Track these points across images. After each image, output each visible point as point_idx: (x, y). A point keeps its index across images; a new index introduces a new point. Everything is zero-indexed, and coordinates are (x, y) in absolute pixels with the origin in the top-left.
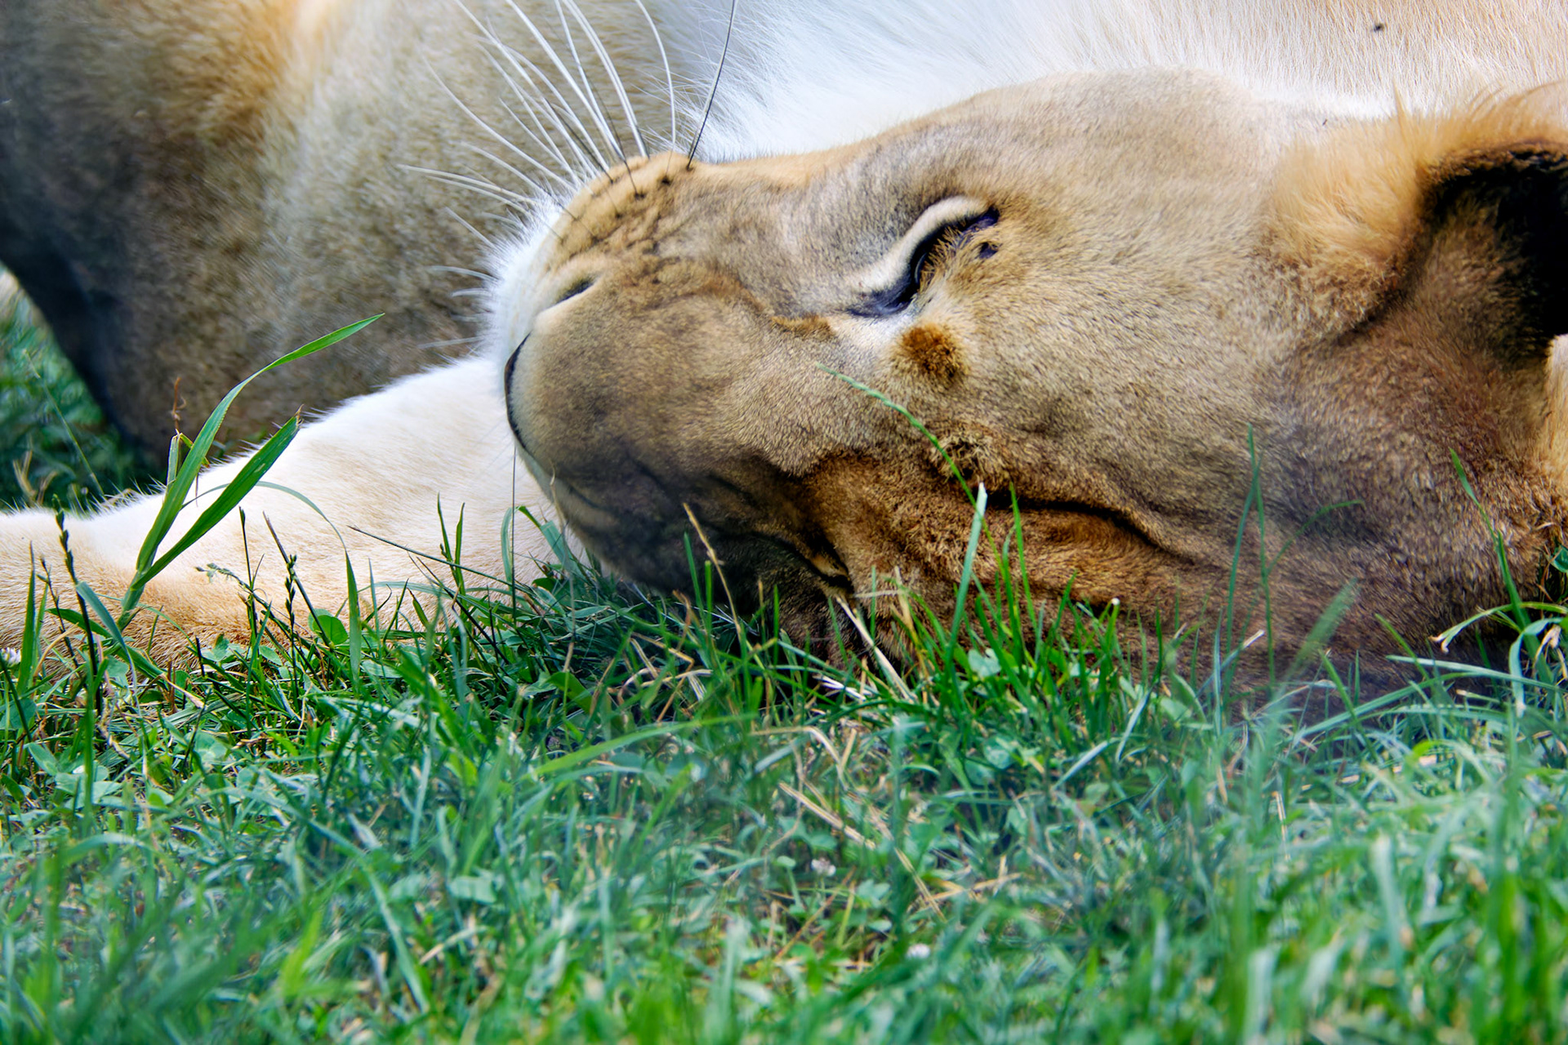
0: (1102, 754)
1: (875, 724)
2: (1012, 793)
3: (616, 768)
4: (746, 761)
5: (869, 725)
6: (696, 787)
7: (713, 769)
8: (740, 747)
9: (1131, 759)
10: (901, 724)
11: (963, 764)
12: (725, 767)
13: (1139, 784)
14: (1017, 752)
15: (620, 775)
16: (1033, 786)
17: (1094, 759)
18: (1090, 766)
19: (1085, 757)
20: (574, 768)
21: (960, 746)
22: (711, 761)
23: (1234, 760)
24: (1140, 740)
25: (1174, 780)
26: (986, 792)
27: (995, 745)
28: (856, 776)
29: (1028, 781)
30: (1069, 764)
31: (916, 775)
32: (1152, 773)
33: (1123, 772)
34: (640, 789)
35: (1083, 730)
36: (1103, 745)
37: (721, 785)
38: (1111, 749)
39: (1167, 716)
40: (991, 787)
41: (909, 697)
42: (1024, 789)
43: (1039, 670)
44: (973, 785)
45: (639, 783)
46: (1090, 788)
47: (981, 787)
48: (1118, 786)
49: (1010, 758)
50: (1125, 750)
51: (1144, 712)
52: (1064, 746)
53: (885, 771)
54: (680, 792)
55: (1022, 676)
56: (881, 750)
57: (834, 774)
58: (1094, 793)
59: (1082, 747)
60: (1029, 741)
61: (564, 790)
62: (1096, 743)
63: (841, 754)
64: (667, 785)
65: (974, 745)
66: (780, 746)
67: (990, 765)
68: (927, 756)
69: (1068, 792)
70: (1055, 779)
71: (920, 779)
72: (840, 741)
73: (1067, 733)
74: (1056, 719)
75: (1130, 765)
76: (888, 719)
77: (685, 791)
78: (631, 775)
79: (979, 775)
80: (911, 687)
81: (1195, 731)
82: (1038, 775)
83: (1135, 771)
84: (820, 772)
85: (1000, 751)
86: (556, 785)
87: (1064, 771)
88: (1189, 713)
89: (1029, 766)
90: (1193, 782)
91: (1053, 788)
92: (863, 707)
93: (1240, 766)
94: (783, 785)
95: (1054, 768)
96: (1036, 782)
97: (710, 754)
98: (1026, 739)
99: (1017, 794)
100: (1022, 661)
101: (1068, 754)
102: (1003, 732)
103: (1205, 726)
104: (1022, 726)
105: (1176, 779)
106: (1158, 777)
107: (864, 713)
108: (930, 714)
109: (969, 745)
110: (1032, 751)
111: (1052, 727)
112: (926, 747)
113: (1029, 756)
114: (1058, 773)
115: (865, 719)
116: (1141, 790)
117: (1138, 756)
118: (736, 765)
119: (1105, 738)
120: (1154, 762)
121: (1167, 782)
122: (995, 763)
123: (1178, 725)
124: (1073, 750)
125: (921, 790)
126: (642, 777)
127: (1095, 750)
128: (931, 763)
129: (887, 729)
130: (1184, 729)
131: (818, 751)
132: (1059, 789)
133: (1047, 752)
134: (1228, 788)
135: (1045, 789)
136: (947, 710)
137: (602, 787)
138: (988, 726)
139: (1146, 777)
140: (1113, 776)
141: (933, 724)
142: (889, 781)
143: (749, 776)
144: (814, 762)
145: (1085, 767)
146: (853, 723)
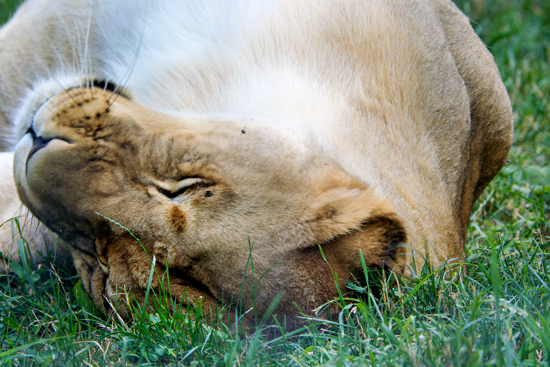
0: (196, 351)
1: (117, 340)
2: (164, 364)
3: (26, 355)
4: (71, 352)
5: (115, 340)
6: (54, 362)
7: (60, 355)
8: (69, 348)
9: (206, 352)
10: (125, 340)
11: (148, 354)
12: (64, 355)
13: (209, 361)
14: (166, 350)
15: (27, 357)
16: (172, 362)
17: (193, 352)
18: (192, 355)
19: (191, 352)
20: (11, 355)
21: (147, 348)
22: (59, 353)
23: (243, 353)
24: (210, 346)
25: (221, 360)
26: (156, 363)
27: (159, 347)
28: (110, 358)
29: (170, 360)
30: (185, 354)
31: (131, 358)
32: (214, 357)
33: (204, 357)
34: (34, 362)
35: (190, 342)
36: (197, 347)
37: (63, 361)
38: (200, 349)
39: (219, 337)
40: (157, 362)
41: (129, 330)
42: (169, 363)
43: (174, 321)
44: (151, 361)
45: (34, 360)
46: (192, 363)
47: (154, 362)
48: (202, 362)
49: (164, 352)
50: (204, 349)
51: (211, 336)
52: (183, 348)
53: (120, 356)
54: (48, 363)
55: (169, 323)
56: (119, 349)
57: (102, 357)
58: (194, 364)
59: (189, 348)
60: (171, 346)
61: (7, 363)
62: (194, 347)
63: (105, 350)
64: (43, 361)
65: (151, 348)
66: (83, 347)
67: (157, 354)
68: (135, 351)
69: (184, 364)
70: (180, 359)
71: (132, 359)
72: (104, 346)
73: (184, 343)
74: (180, 338)
75: (206, 354)
76: (121, 338)
77: (50, 363)
78: (31, 358)
79: (153, 358)
80: (129, 327)
81: (229, 342)
82: (174, 358)
83: (208, 357)
84: (97, 356)
85: (160, 350)
86: (4, 361)
87: (183, 357)
88: (227, 336)
89: (171, 355)
90: (229, 360)
91: (179, 363)
92: (112, 334)
93: (245, 355)
94: (84, 361)
95: (180, 356)
96: (173, 360)
97: (59, 350)
98: (169, 345)
99: (166, 365)
100: (168, 317)
101: (184, 351)
102: (162, 343)
103: (233, 341)
104: (168, 341)
105: (222, 359)
106: (216, 359)
107: (113, 336)
108: (136, 336)
109: (150, 348)
110: (172, 349)
111: (179, 341)
112: (135, 348)
113: (170, 351)
114: (181, 357)
115: (113, 338)
116: (211, 363)
117: (209, 351)
118: (68, 354)
119: (197, 345)
120: (215, 354)
121: (219, 361)
122: (159, 353)
123: (223, 340)
124: (186, 349)
125: (133, 363)
126: (35, 358)
127: (194, 349)
128: (136, 353)
129: (121, 341)
130: (225, 342)
131: (97, 349)
132: (181, 363)
133: (177, 350)
134: (241, 362)
135: (177, 363)
136: (142, 335)
137: (20, 362)
138: (156, 341)
139: (212, 359)
140: (200, 358)
141: (137, 340)
142: (121, 360)
143: (72, 358)
144: (95, 353)
145: (190, 355)
146: (110, 339)
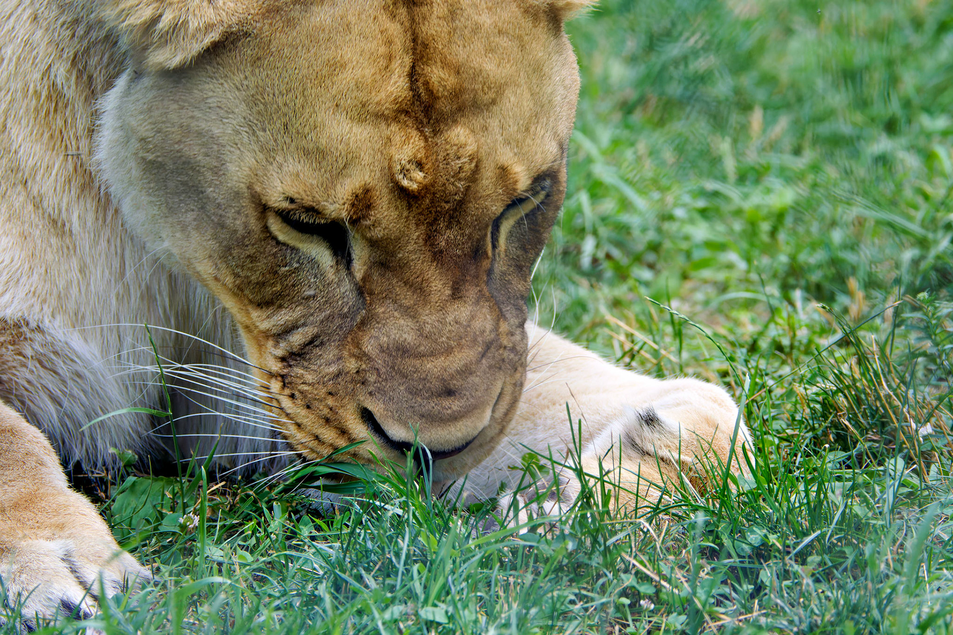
0: (817, 539)
1: (680, 517)
2: (762, 561)
3: (522, 543)
4: (601, 539)
5: (676, 518)
6: (571, 554)
7: (581, 543)
8: (598, 531)
9: (835, 542)
10: (700, 518)
11: (733, 543)
12: (588, 542)
13: (840, 557)
14: (766, 536)
15: (524, 547)
16: (775, 557)
17: (812, 541)
18: (810, 545)
19: (807, 540)
20: (496, 542)
21: (732, 531)
22: (580, 539)
23: (898, 543)
24: (841, 530)
25: (861, 555)
26: (747, 560)
27: (753, 532)
28: (668, 549)
29: (772, 554)
30: (798, 544)
31: (705, 549)
32: (848, 550)
33: (830, 550)
34: (536, 555)
35: (806, 524)
36: (819, 532)
37: (586, 554)
38: (823, 535)
39: (856, 516)
40: (750, 557)
41: (701, 502)
42: (770, 558)
43: (780, 487)
44: (739, 556)
45: (536, 551)
46: (809, 559)
47: (744, 557)
48: (827, 558)
49: (762, 540)
50: (831, 536)
51: (844, 513)
52: (794, 533)
53: (685, 546)
54: (560, 557)
55: (770, 491)
56: (683, 533)
57: (654, 548)
58: (813, 562)
59: (805, 534)
60: (773, 530)
61: (490, 555)
62: (814, 531)
63: (659, 537)
64: (552, 553)
65: (740, 532)
66: (621, 530)
67: (750, 544)
68: (711, 538)
69: (796, 561)
70: (788, 553)
71: (707, 551)
72: (658, 527)
73: (796, 525)
74: (790, 516)
75: (835, 545)
76: (688, 515)
77: (564, 556)
78: (531, 547)
79: (742, 549)
80: (702, 495)
81: (874, 525)
82: (779, 551)
83: (838, 549)
84: (646, 546)
85: (755, 536)
86: (486, 552)
87: (794, 548)
88: (870, 514)
89: (773, 545)
90: (872, 555)
91: (787, 558)
92: (672, 507)
93: (902, 546)
94: (623, 554)
95: (788, 547)
96: (777, 554)
97: (579, 534)
98: (771, 528)
99: (765, 562)
100: (770, 481)
101: (797, 538)
102: (758, 524)
103: (880, 522)
104: (769, 521)
105: (862, 554)
106: (851, 553)
107: (674, 511)
108: (713, 512)
109: (737, 532)
110: (775, 536)
111: (788, 521)
112: (711, 532)
113: (773, 539)
114: (791, 549)
115: (673, 514)
116: (842, 560)
117: (839, 540)
118: (595, 541)
119: (819, 529)
120: (849, 544)
121: (856, 556)
122: (753, 542)
123: (863, 521)
124: (800, 535)
125: (707, 558)
126: (537, 548)
127: (813, 536)
128: (714, 542)
129: (688, 521)
130: (868, 524)
131: (645, 533)
132: (791, 559)
133: (784, 537)
134: (893, 559)
135: (783, 559)
136: (723, 510)
137: (513, 554)
138: (748, 520)
139: (844, 552)
140: (824, 552)
141: (715, 519)
142: (688, 552)
143: (602, 548)
144: (643, 540)
145: (807, 546)
146: (667, 517)
